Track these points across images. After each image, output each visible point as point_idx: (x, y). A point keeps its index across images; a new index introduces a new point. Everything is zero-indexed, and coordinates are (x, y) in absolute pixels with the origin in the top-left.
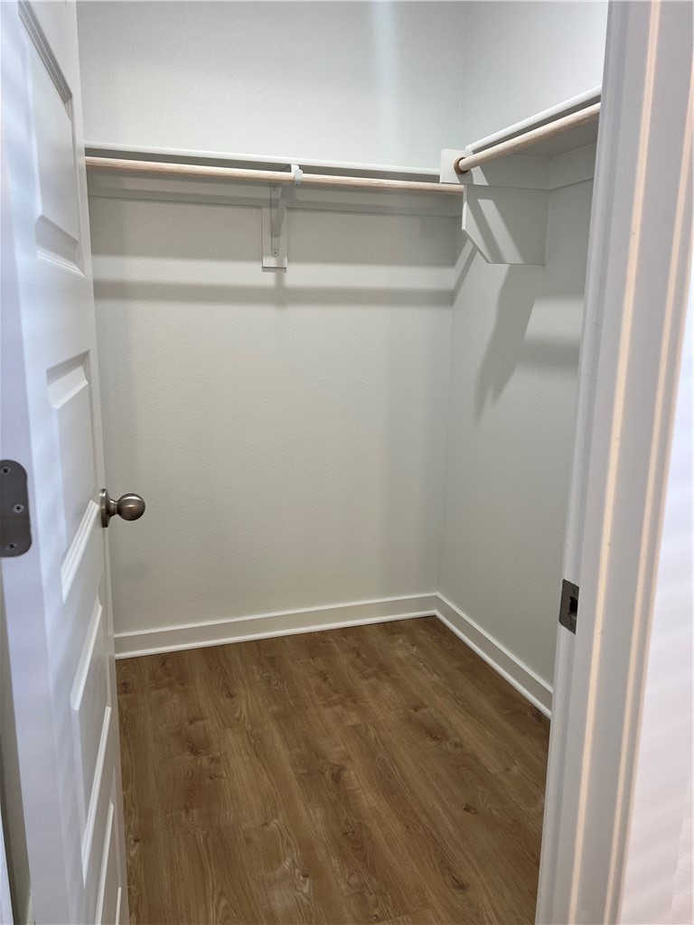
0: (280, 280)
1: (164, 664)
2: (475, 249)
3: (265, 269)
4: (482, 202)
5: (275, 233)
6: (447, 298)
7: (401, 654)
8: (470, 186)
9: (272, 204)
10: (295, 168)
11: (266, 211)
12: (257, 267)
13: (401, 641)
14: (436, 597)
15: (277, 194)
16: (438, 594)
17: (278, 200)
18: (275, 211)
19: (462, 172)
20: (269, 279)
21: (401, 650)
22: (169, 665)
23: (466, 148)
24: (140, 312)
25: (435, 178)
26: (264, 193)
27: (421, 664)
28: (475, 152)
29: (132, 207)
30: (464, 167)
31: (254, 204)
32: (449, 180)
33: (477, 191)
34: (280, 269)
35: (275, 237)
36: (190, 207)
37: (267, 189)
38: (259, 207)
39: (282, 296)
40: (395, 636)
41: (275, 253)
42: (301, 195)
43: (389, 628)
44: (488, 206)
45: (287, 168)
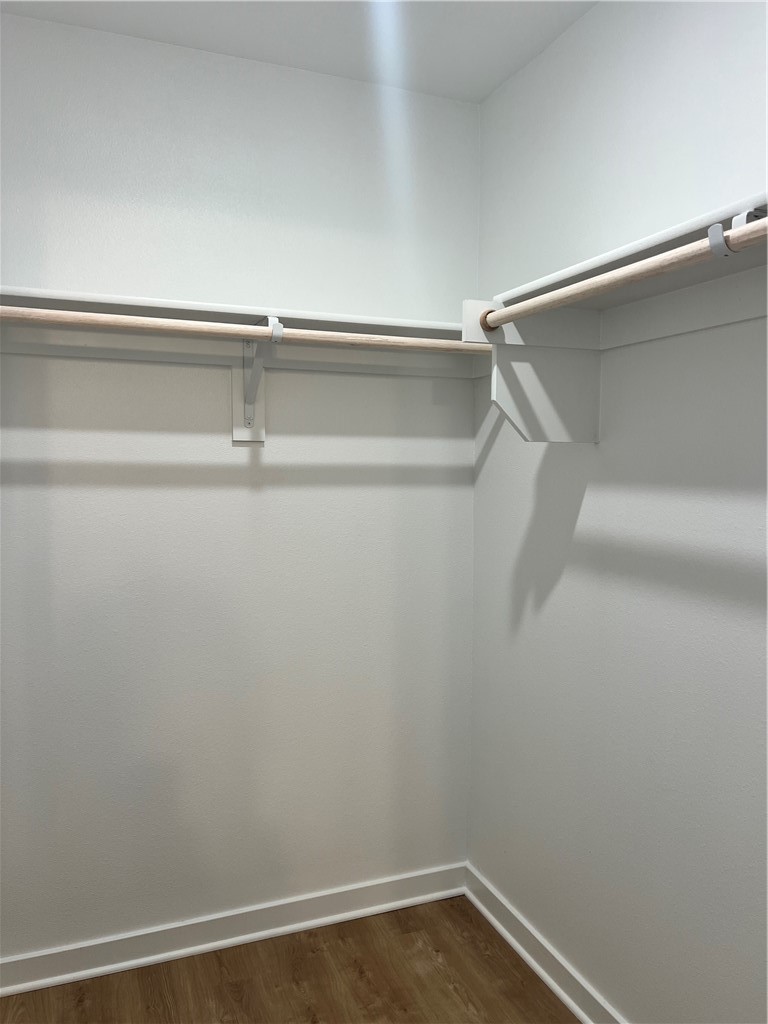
0: (255, 457)
1: (81, 1001)
2: (503, 416)
3: (236, 443)
4: (516, 366)
5: (249, 398)
6: (467, 476)
7: (421, 967)
8: (502, 346)
9: (245, 363)
10: (273, 321)
11: (237, 372)
12: (224, 441)
13: (420, 944)
14: (465, 869)
15: (251, 352)
16: (467, 864)
17: (253, 359)
18: (249, 372)
19: (490, 328)
20: (242, 456)
21: (421, 963)
22: (87, 1003)
23: (495, 298)
24: (65, 501)
25: (456, 335)
26: (237, 350)
27: (451, 987)
28: (508, 303)
29: (56, 367)
30: (494, 322)
31: (224, 364)
32: (473, 337)
33: (510, 353)
34: (256, 443)
35: (250, 404)
36: (136, 367)
37: (239, 345)
38: (229, 367)
39: (258, 476)
40: (412, 934)
41: (248, 423)
42: (282, 354)
43: (403, 920)
44: (524, 371)
45: (262, 320)
